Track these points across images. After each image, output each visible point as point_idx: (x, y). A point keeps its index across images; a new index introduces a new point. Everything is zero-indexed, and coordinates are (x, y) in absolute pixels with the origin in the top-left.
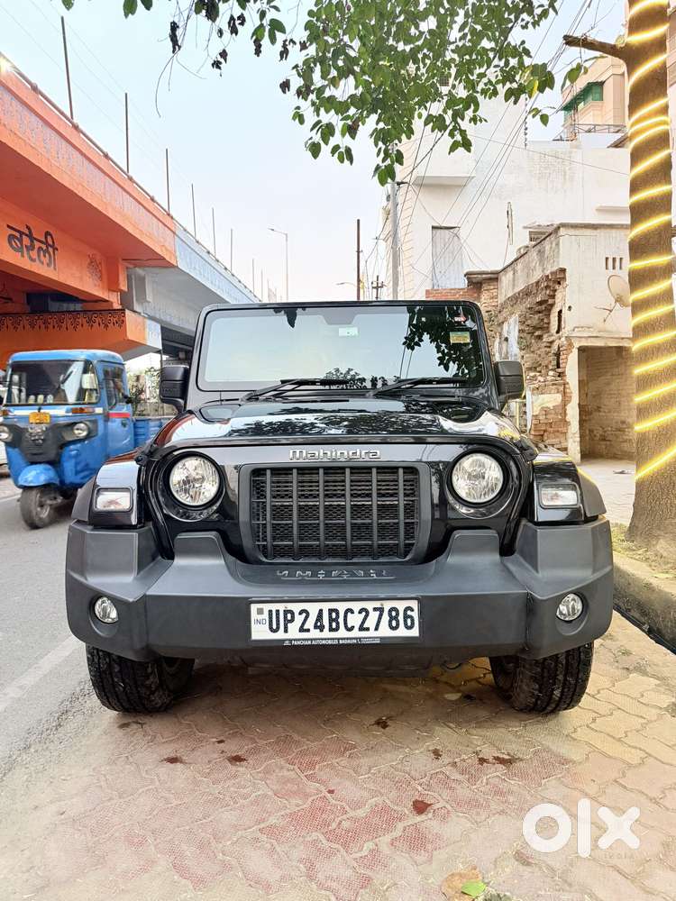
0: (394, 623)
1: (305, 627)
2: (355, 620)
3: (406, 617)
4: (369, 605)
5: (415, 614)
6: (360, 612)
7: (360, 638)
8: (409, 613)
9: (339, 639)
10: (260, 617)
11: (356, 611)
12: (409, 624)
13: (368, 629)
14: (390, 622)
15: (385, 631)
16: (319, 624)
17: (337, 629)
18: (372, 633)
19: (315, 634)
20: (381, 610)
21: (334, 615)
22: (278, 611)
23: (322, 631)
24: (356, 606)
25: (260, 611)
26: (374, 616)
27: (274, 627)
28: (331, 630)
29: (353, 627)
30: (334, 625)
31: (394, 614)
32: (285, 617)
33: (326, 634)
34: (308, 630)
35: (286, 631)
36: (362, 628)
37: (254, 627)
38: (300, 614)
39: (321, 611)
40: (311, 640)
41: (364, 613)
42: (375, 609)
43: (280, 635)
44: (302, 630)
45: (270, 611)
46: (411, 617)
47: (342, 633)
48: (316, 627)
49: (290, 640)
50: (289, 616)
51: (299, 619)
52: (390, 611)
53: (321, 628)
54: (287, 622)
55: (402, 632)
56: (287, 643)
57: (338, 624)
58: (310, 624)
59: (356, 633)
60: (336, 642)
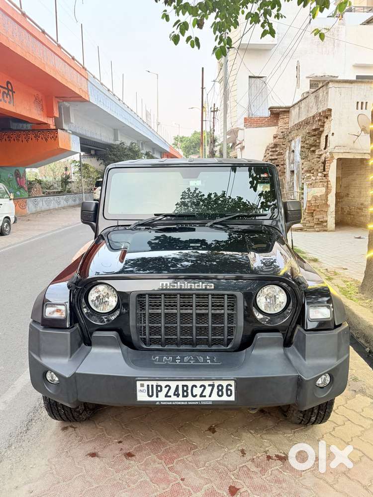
0: (220, 393)
1: (168, 395)
2: (198, 391)
3: (227, 390)
4: (206, 383)
5: (233, 388)
6: (201, 387)
7: (200, 401)
8: (229, 387)
9: (188, 402)
10: (142, 388)
11: (198, 386)
12: (229, 394)
13: (205, 396)
14: (218, 393)
15: (215, 397)
16: (176, 393)
17: (187, 396)
18: (207, 398)
19: (174, 398)
20: (213, 386)
21: (185, 388)
22: (152, 386)
23: (178, 397)
24: (198, 383)
25: (142, 385)
26: (208, 389)
27: (150, 394)
28: (183, 396)
29: (196, 395)
30: (185, 394)
31: (220, 388)
32: (157, 389)
33: (181, 398)
34: (170, 396)
35: (157, 396)
36: (201, 396)
37: (139, 394)
38: (166, 387)
39: (178, 386)
40: (172, 402)
41: (203, 388)
42: (209, 385)
43: (154, 399)
44: (166, 396)
45: (148, 386)
46: (231, 390)
47: (190, 398)
48: (174, 395)
49: (160, 402)
50: (159, 389)
51: (165, 390)
52: (218, 386)
53: (178, 395)
54: (158, 392)
55: (225, 398)
56: (158, 403)
57: (187, 393)
58: (171, 393)
59: (198, 398)
60: (186, 403)
